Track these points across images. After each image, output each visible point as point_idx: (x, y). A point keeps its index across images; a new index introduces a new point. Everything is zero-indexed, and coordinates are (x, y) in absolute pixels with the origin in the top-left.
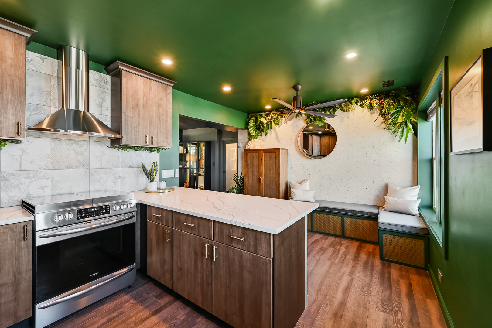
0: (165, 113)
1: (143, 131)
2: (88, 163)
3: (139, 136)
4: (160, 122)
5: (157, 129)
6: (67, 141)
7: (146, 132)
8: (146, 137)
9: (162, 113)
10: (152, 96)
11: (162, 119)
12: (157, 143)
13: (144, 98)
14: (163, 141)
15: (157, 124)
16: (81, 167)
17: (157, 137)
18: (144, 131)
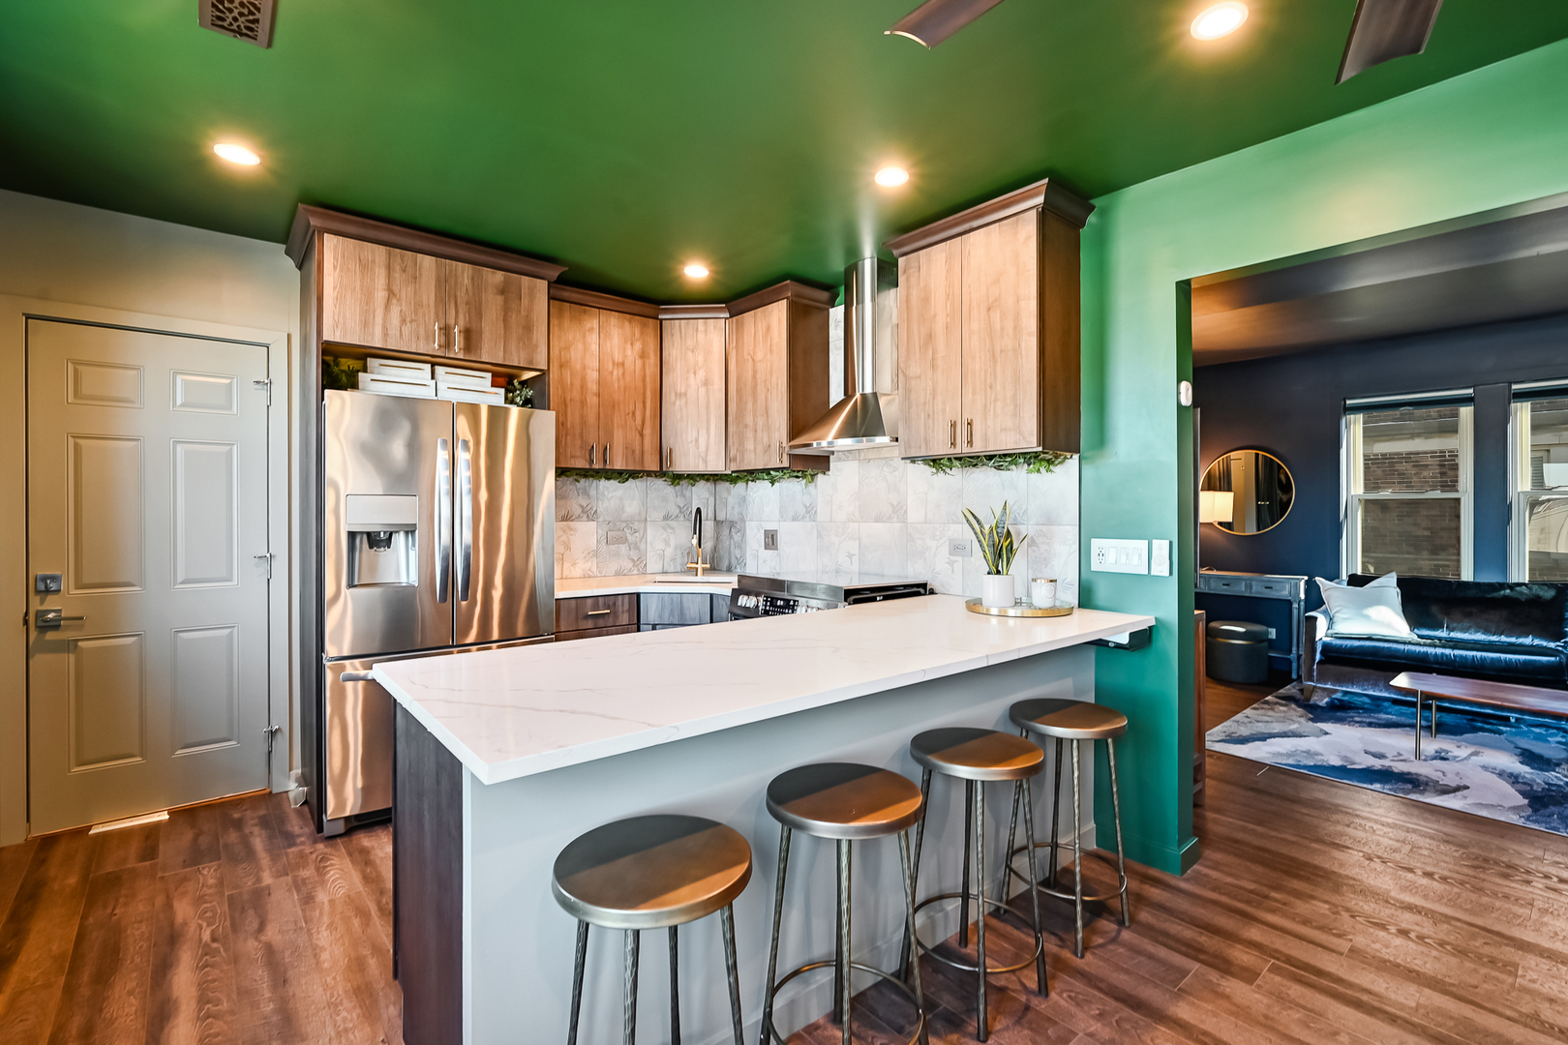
0: (1009, 325)
1: (944, 410)
2: (904, 508)
3: (936, 428)
4: (995, 362)
5: (986, 390)
6: (877, 461)
7: (952, 411)
8: (953, 425)
9: (1002, 329)
10: (969, 286)
11: (1001, 351)
12: (986, 439)
13: (948, 305)
14: (1006, 430)
15: (986, 372)
16: (895, 519)
17: (986, 419)
18: (947, 409)
